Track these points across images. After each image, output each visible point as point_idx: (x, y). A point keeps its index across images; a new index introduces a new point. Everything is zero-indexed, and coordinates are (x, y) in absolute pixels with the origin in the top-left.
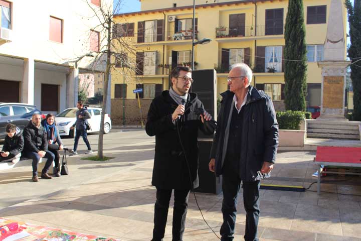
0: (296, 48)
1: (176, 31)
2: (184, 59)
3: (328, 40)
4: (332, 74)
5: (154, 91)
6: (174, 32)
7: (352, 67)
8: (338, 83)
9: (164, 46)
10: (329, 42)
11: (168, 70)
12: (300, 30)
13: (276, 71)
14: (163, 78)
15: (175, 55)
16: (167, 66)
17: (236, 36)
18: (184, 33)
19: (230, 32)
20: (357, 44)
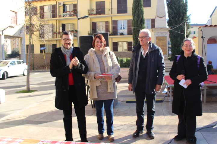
0: (139, 21)
1: (64, 11)
2: (69, 28)
3: (157, 16)
4: (160, 35)
5: (52, 48)
6: (62, 12)
7: (170, 31)
8: (164, 40)
9: (57, 20)
10: (158, 17)
11: (60, 35)
12: (141, 10)
13: (124, 34)
14: (57, 40)
15: (63, 26)
16: (59, 33)
17: (100, 14)
18: (69, 13)
19: (96, 12)
20: (172, 18)
